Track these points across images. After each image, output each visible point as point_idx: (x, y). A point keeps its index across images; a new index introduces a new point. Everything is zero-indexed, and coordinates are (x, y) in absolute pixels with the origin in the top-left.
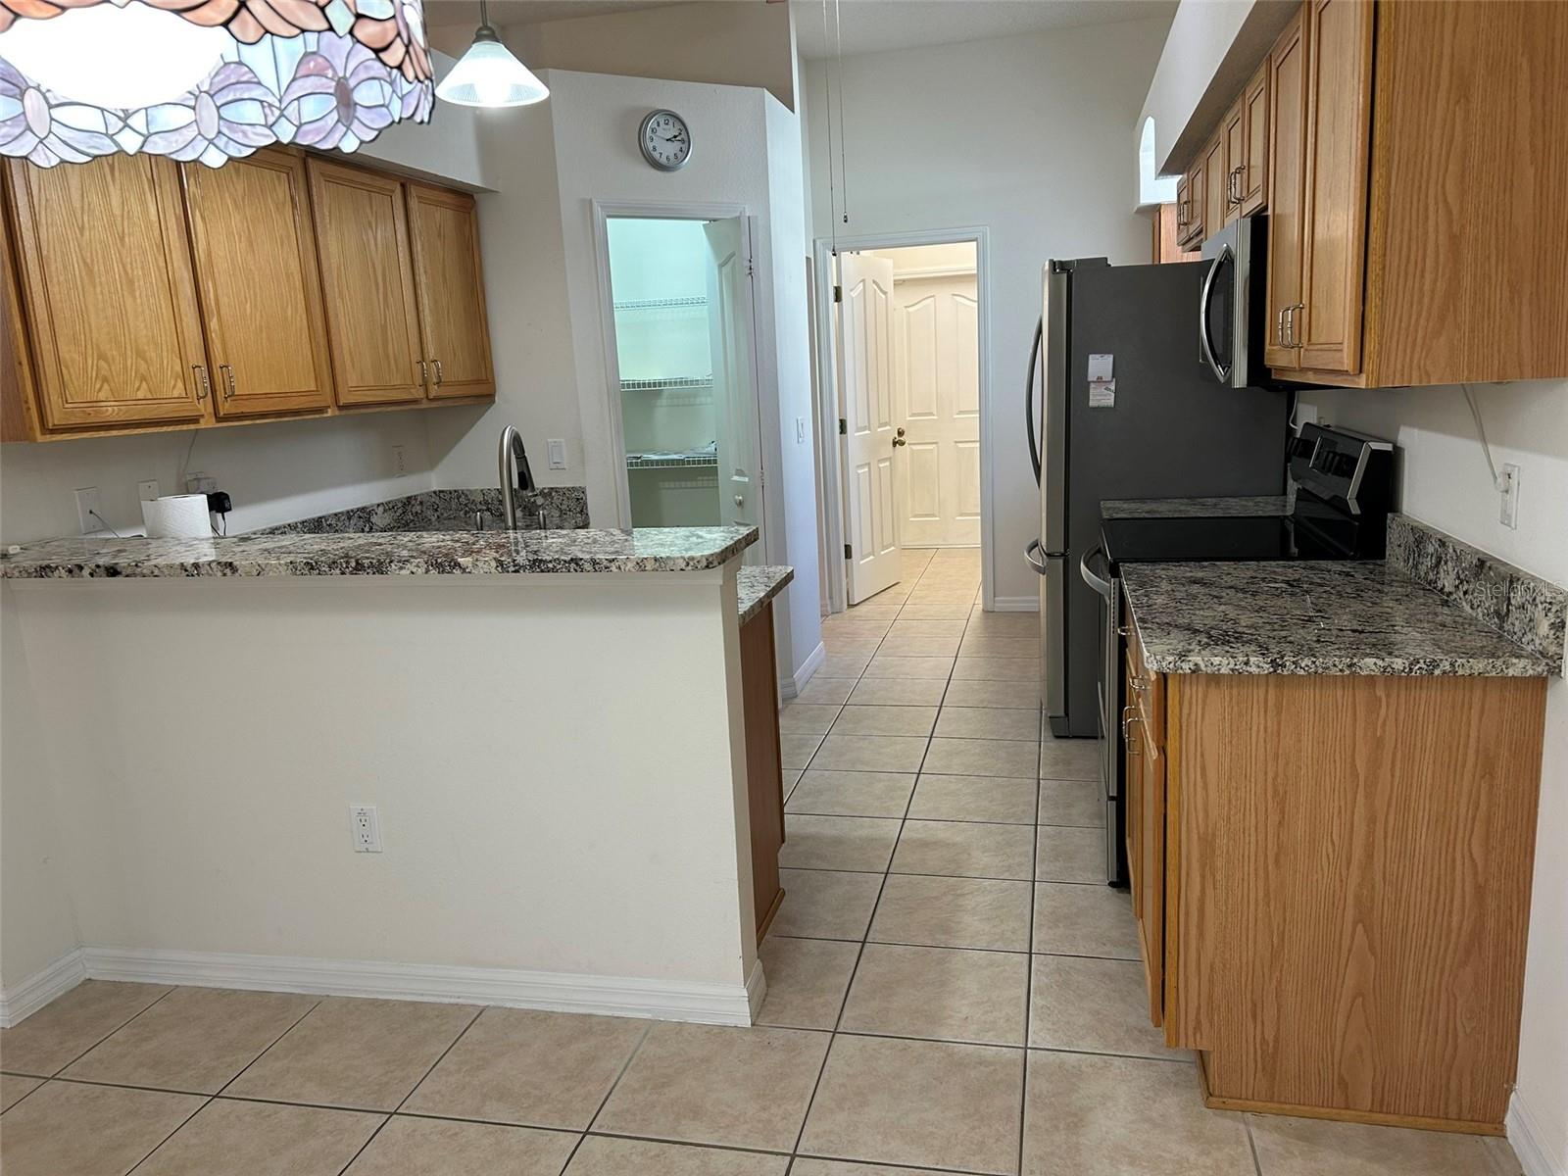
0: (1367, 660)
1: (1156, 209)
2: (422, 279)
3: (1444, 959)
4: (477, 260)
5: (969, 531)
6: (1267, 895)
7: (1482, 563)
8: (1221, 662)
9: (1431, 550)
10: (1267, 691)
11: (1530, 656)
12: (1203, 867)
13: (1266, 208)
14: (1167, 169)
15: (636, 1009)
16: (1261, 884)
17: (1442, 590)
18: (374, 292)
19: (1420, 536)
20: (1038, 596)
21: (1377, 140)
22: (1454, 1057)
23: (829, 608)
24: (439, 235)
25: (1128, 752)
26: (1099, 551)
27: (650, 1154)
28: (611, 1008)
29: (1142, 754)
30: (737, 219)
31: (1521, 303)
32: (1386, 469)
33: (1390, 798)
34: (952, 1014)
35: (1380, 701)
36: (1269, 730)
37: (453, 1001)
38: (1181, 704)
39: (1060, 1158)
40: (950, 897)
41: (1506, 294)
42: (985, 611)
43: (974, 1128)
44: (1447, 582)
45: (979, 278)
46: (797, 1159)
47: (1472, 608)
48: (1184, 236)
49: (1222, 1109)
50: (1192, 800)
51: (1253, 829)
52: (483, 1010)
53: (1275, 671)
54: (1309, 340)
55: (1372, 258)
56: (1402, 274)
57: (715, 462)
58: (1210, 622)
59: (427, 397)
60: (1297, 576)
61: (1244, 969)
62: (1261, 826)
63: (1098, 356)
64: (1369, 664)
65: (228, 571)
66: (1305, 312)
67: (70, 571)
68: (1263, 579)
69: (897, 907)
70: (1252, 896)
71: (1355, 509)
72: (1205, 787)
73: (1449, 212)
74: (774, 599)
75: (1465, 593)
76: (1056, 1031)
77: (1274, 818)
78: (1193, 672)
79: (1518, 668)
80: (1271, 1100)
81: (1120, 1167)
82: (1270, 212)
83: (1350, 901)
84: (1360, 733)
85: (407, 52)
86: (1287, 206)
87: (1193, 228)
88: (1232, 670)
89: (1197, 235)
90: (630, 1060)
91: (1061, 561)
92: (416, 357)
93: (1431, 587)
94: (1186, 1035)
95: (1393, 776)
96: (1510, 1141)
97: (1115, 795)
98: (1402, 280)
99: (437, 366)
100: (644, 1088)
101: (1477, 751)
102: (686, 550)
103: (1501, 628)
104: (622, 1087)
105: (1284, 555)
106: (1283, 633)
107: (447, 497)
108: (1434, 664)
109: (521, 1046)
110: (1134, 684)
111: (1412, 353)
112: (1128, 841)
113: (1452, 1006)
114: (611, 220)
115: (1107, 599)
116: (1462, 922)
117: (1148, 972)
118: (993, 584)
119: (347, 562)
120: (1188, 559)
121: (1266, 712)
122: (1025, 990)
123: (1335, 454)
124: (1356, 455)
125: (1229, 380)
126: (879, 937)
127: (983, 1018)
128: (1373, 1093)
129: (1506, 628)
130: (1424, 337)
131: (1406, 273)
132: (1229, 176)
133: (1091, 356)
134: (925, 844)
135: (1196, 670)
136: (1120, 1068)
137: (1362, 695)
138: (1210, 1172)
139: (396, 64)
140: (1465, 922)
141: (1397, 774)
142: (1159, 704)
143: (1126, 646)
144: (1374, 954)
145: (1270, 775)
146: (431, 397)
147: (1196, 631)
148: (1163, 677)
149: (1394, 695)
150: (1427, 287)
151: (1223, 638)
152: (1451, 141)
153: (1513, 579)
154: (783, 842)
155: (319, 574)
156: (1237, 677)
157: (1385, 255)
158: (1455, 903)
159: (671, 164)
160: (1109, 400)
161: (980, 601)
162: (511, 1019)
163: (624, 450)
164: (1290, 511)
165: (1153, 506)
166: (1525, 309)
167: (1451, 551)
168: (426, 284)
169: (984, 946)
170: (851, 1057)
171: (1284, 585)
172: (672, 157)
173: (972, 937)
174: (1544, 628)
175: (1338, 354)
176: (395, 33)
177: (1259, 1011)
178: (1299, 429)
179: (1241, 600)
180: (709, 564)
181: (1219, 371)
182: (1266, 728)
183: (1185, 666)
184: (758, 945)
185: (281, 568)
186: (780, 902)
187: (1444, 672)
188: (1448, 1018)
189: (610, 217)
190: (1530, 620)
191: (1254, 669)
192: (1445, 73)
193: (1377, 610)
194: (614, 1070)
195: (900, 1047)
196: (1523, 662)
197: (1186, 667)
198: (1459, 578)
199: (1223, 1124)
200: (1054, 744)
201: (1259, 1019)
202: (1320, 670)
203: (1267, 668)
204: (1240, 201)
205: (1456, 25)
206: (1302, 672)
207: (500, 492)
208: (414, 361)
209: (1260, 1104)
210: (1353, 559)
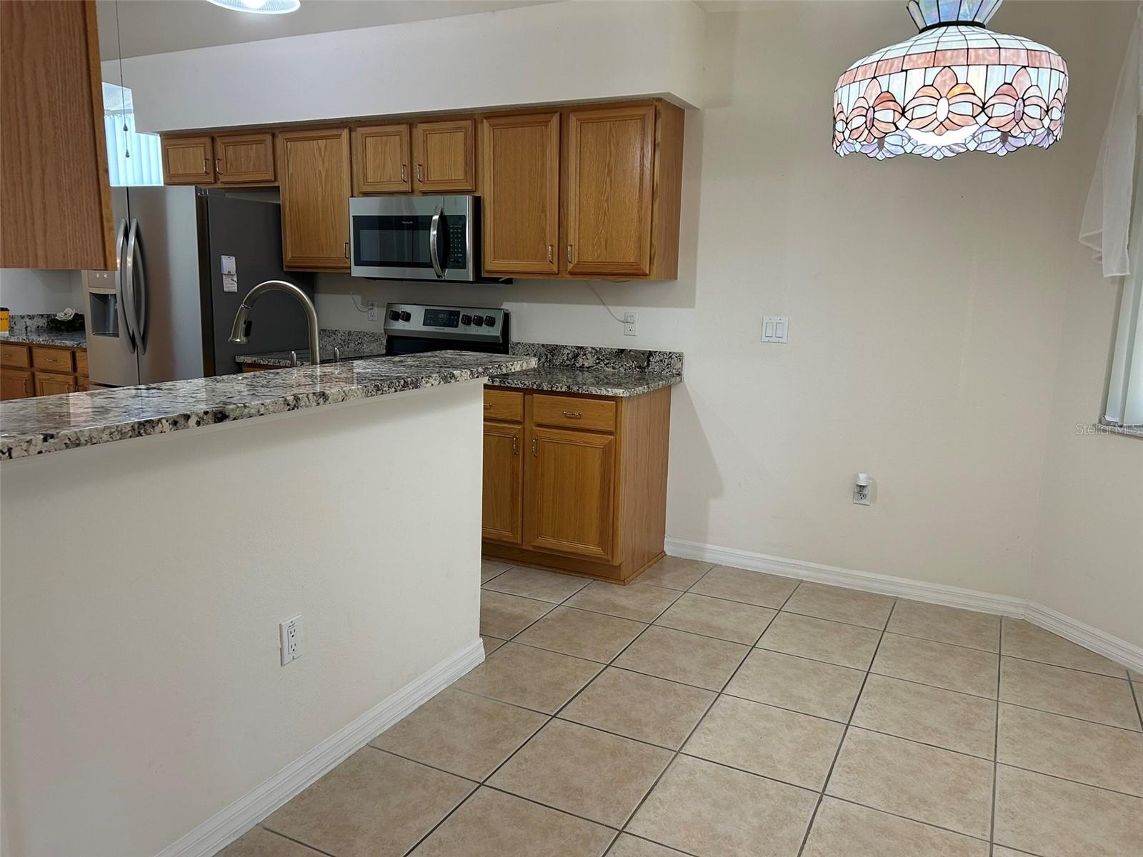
7: (622, 350)
9: (567, 352)
13: (477, 193)
17: (581, 367)
44: (587, 362)
47: (614, 369)
54: (579, 260)
63: (227, 257)
65: (321, 401)
66: (573, 248)
67: (175, 423)
71: (501, 341)
75: (606, 364)
80: (634, 573)
82: (486, 196)
119: (399, 382)
129: (647, 371)
133: (222, 257)
142: (616, 414)
155: (382, 394)
160: (234, 288)
175: (631, 267)
185: (358, 392)
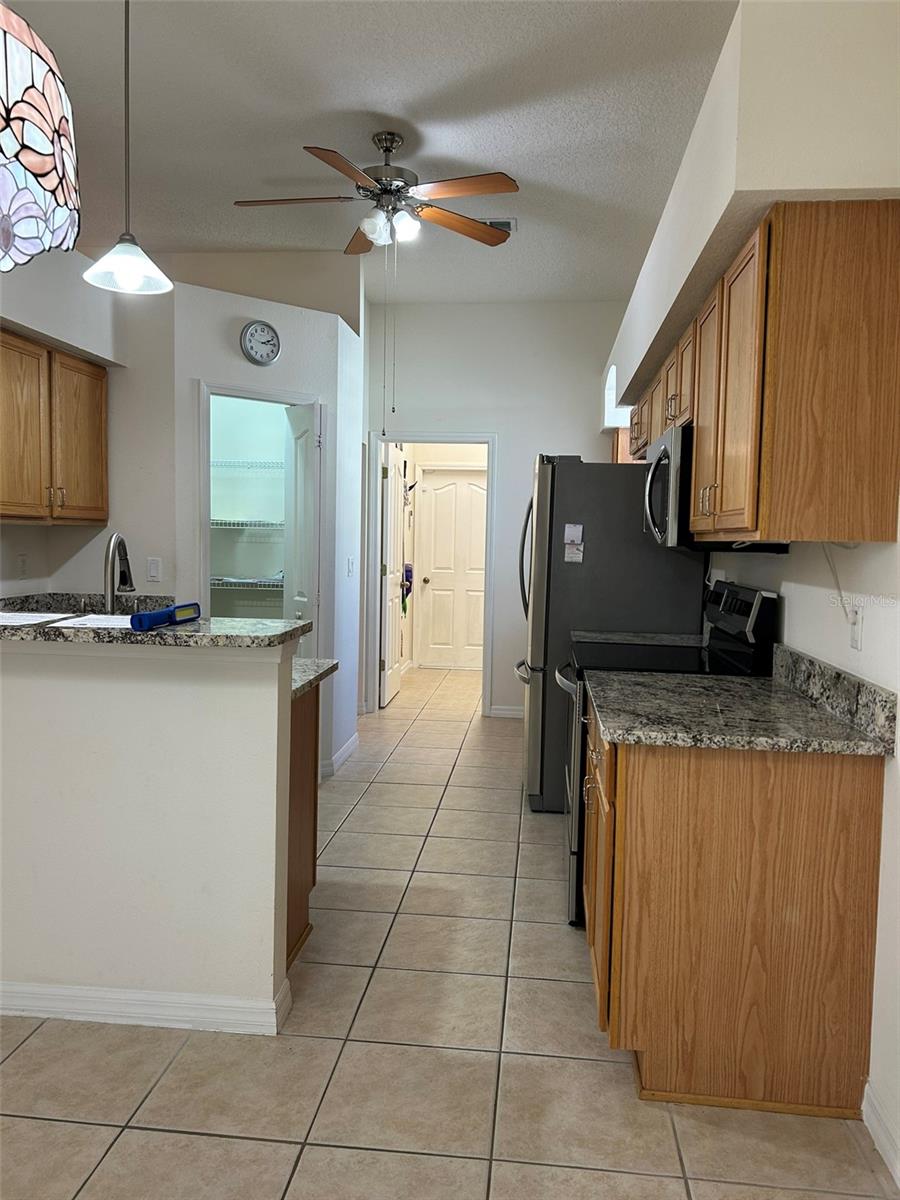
0: (761, 739)
1: (615, 431)
2: (57, 425)
3: (816, 975)
4: (104, 416)
5: (473, 657)
6: (688, 922)
7: (838, 675)
8: (657, 737)
9: (804, 668)
10: (689, 761)
11: (873, 740)
12: (641, 899)
13: (692, 422)
14: (625, 400)
15: (177, 1021)
16: (684, 911)
17: (811, 697)
18: (16, 431)
19: (796, 659)
20: (523, 704)
21: (768, 369)
22: (823, 1055)
23: (364, 709)
24: (75, 395)
25: (586, 811)
26: (569, 665)
27: (180, 1145)
28: (156, 1020)
29: (598, 812)
30: (311, 407)
31: (862, 489)
32: (773, 610)
33: (777, 847)
34: (443, 1024)
35: (770, 772)
36: (691, 790)
37: (18, 1013)
38: (627, 768)
39: (525, 1143)
40: (446, 933)
41: (853, 481)
42: (483, 716)
43: (455, 1118)
44: (815, 690)
45: (489, 473)
46: (307, 1147)
47: (832, 708)
48: (634, 447)
49: (651, 1099)
50: (634, 843)
51: (678, 869)
52: (44, 1021)
53: (696, 745)
54: (721, 509)
55: (764, 449)
56: (784, 462)
57: (282, 586)
58: (648, 710)
59: (52, 516)
60: (711, 684)
61: (671, 981)
62: (684, 866)
63: (572, 526)
64: (762, 742)
66: (718, 490)
68: (687, 685)
69: (403, 940)
70: (677, 923)
71: (751, 640)
72: (644, 835)
73: (815, 422)
74: (321, 683)
75: (828, 698)
76: (525, 1038)
77: (693, 861)
78: (636, 743)
79: (865, 748)
80: (689, 1093)
81: (572, 1148)
82: (695, 424)
83: (748, 928)
84: (756, 795)
85: (61, 182)
86: (706, 421)
87: (640, 442)
88: (665, 742)
89: (644, 446)
90: (170, 1064)
91: (541, 675)
92: (45, 483)
93: (804, 695)
94: (626, 1037)
95: (779, 829)
96: (866, 1124)
97: (576, 850)
98: (784, 466)
99: (62, 493)
100: (180, 1087)
101: (837, 812)
102: (253, 632)
103: (852, 721)
104: (161, 1087)
105: (701, 671)
106: (701, 720)
107: (60, 599)
108: (807, 744)
109: (75, 1052)
110: (592, 756)
111: (792, 516)
112: (585, 887)
113: (822, 1012)
114: (214, 397)
115: (574, 697)
116: (828, 945)
117: (598, 991)
118: (490, 696)
120: (633, 670)
121: (688, 777)
122: (501, 1005)
123: (737, 600)
124: (751, 601)
125: (665, 541)
126: (387, 964)
127: (467, 1028)
128: (765, 1087)
129: (856, 722)
130: (799, 507)
131: (787, 461)
132: (667, 401)
133: (567, 525)
134: (428, 890)
135: (638, 741)
136: (573, 1068)
137: (757, 765)
138: (642, 1152)
139: (52, 189)
140: (831, 945)
141: (782, 827)
142: (611, 769)
143: (588, 733)
144: (765, 970)
145: (691, 826)
146: (55, 516)
147: (638, 715)
148: (614, 746)
149: (780, 764)
150: (801, 473)
151: (659, 721)
152: (816, 375)
153: (859, 687)
154: (314, 885)
156: (669, 748)
157: (773, 448)
158: (823, 930)
159: (263, 361)
160: (579, 558)
161: (480, 709)
162: (68, 1029)
163: (209, 573)
164: (705, 644)
165: (609, 636)
166: (866, 492)
167: (817, 667)
168: (61, 430)
169: (470, 970)
170: (359, 1060)
171: (701, 690)
172: (265, 355)
173: (462, 964)
174: (881, 719)
175: (741, 517)
176: (53, 166)
177: (681, 1017)
178: (712, 585)
179: (671, 697)
180: (271, 642)
181: (658, 536)
182: (688, 789)
183: (630, 738)
184: (288, 969)
186: (308, 935)
187: (814, 750)
188: (819, 1022)
189: (213, 394)
190: (873, 715)
191: (680, 743)
192: (812, 327)
193: (766, 708)
194: (156, 1073)
195: (398, 1052)
196: (868, 744)
197: (632, 739)
198: (823, 687)
199: (653, 1112)
200: (531, 816)
201: (681, 1023)
202: (728, 745)
203: (690, 742)
204: (675, 417)
205: (820, 296)
206: (715, 746)
207: (104, 597)
208: (43, 487)
209: (681, 1095)
210: (750, 675)
